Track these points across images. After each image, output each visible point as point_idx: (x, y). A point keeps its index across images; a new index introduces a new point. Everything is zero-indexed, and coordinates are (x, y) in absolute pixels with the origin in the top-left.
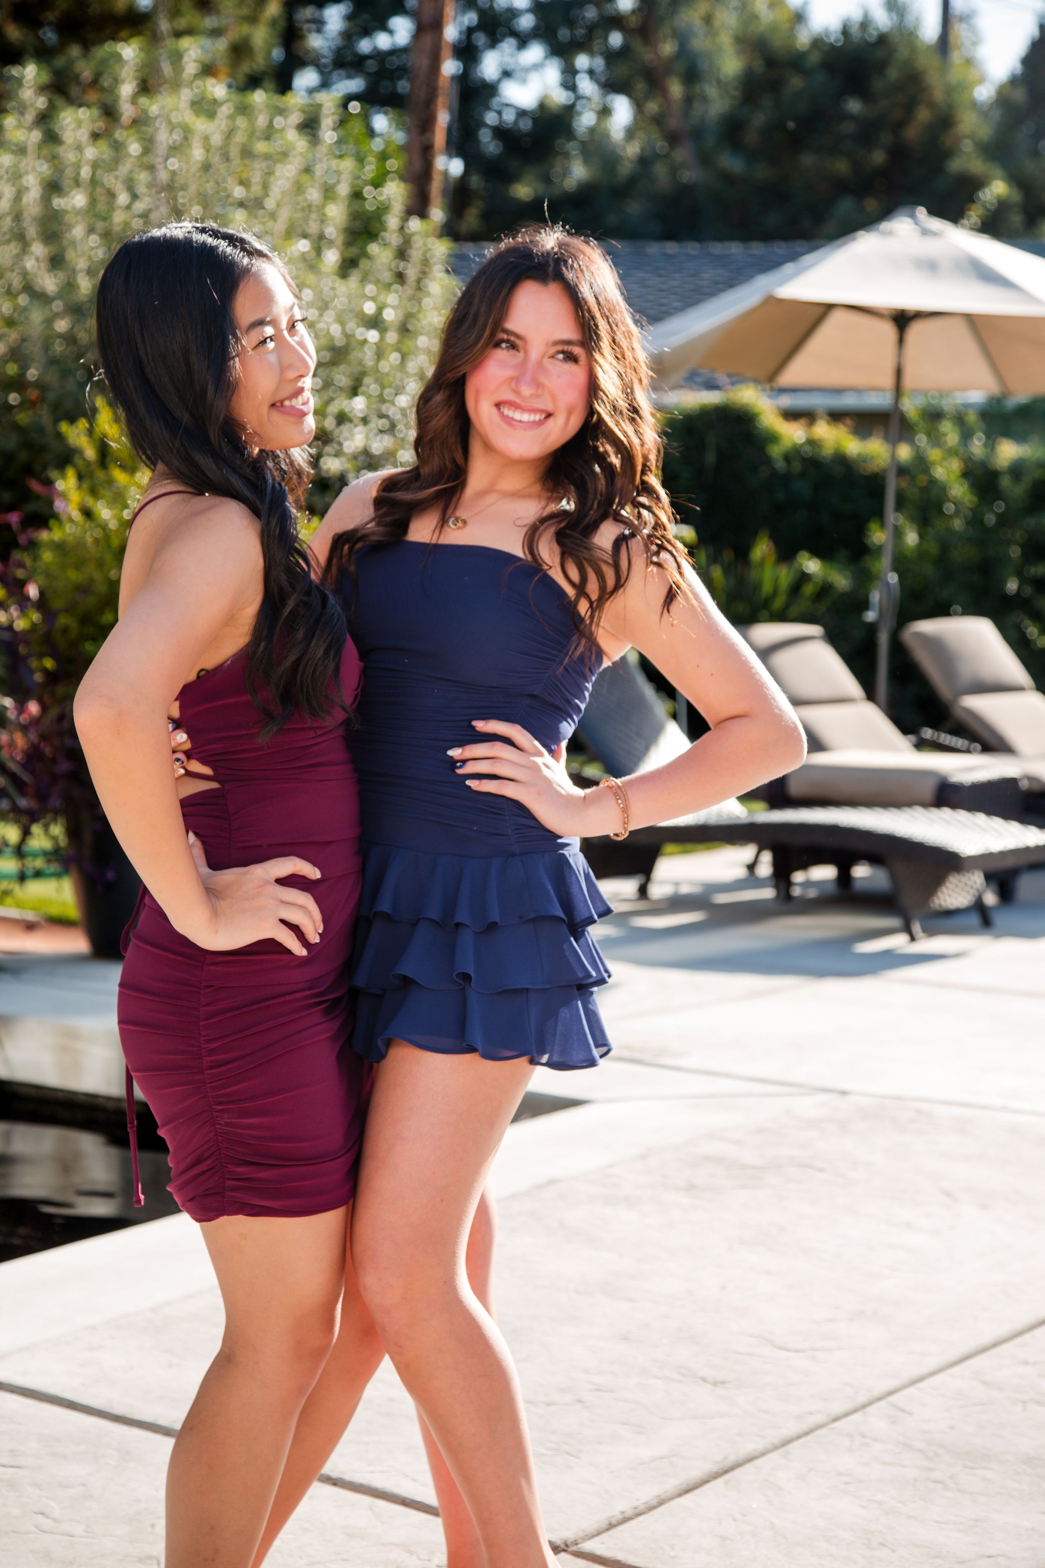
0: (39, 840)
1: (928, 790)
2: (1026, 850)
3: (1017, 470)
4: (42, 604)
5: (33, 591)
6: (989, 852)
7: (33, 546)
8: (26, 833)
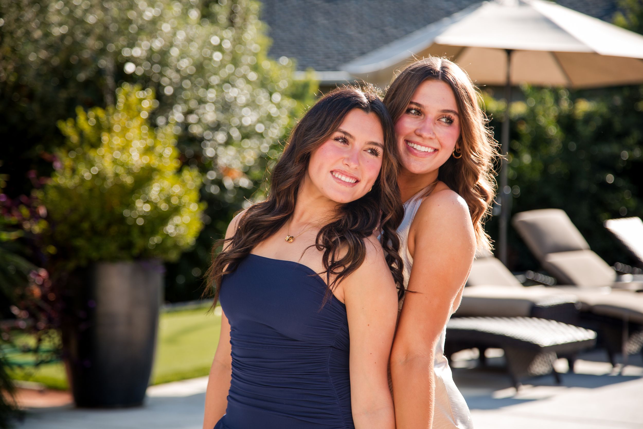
0: (47, 345)
1: (525, 309)
2: (578, 343)
3: (589, 117)
4: (48, 218)
5: (42, 211)
6: (557, 344)
7: (42, 187)
8: (40, 340)
